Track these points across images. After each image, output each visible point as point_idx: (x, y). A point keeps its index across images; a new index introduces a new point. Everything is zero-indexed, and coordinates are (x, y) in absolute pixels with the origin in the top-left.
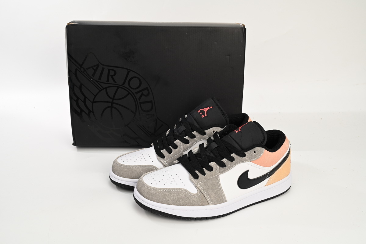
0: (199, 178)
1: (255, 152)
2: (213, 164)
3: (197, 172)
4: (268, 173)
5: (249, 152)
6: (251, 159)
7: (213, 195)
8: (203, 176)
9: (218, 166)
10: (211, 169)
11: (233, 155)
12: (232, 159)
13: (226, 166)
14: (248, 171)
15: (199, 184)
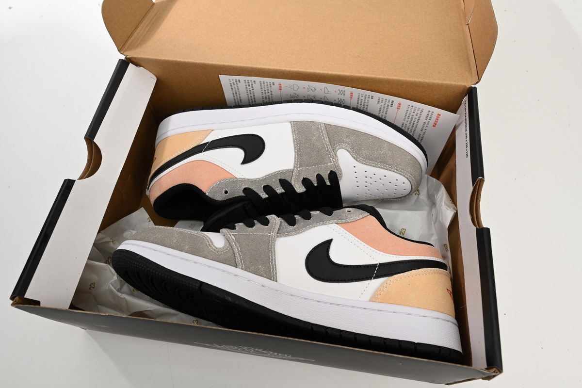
0: (329, 172)
1: (226, 192)
2: (300, 189)
3: (328, 183)
4: (206, 150)
5: (236, 196)
6: (235, 181)
7: (314, 138)
8: (321, 174)
9: (293, 183)
10: (306, 182)
11: (264, 196)
12: (267, 189)
13: (279, 180)
14: (244, 162)
15: (331, 162)
